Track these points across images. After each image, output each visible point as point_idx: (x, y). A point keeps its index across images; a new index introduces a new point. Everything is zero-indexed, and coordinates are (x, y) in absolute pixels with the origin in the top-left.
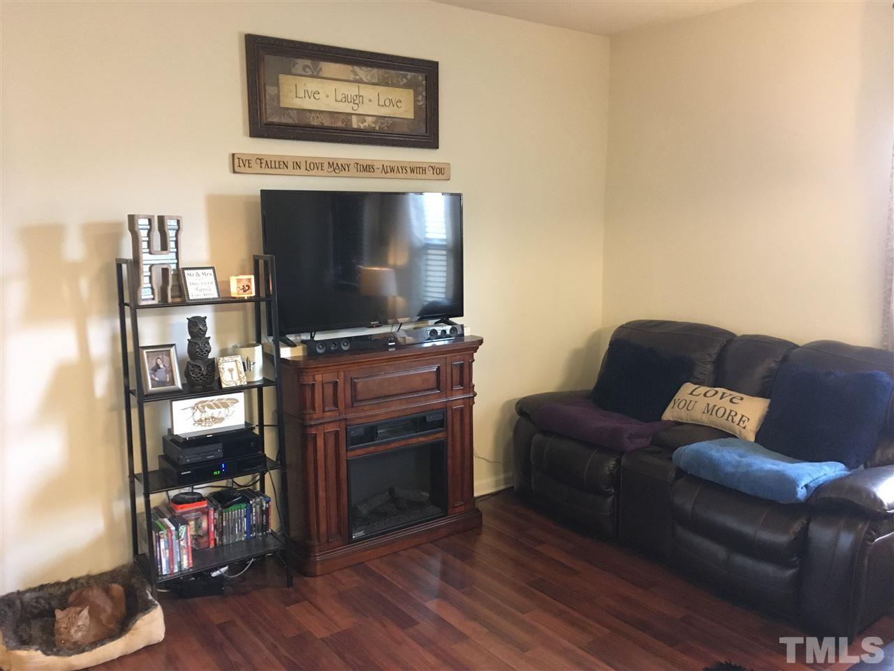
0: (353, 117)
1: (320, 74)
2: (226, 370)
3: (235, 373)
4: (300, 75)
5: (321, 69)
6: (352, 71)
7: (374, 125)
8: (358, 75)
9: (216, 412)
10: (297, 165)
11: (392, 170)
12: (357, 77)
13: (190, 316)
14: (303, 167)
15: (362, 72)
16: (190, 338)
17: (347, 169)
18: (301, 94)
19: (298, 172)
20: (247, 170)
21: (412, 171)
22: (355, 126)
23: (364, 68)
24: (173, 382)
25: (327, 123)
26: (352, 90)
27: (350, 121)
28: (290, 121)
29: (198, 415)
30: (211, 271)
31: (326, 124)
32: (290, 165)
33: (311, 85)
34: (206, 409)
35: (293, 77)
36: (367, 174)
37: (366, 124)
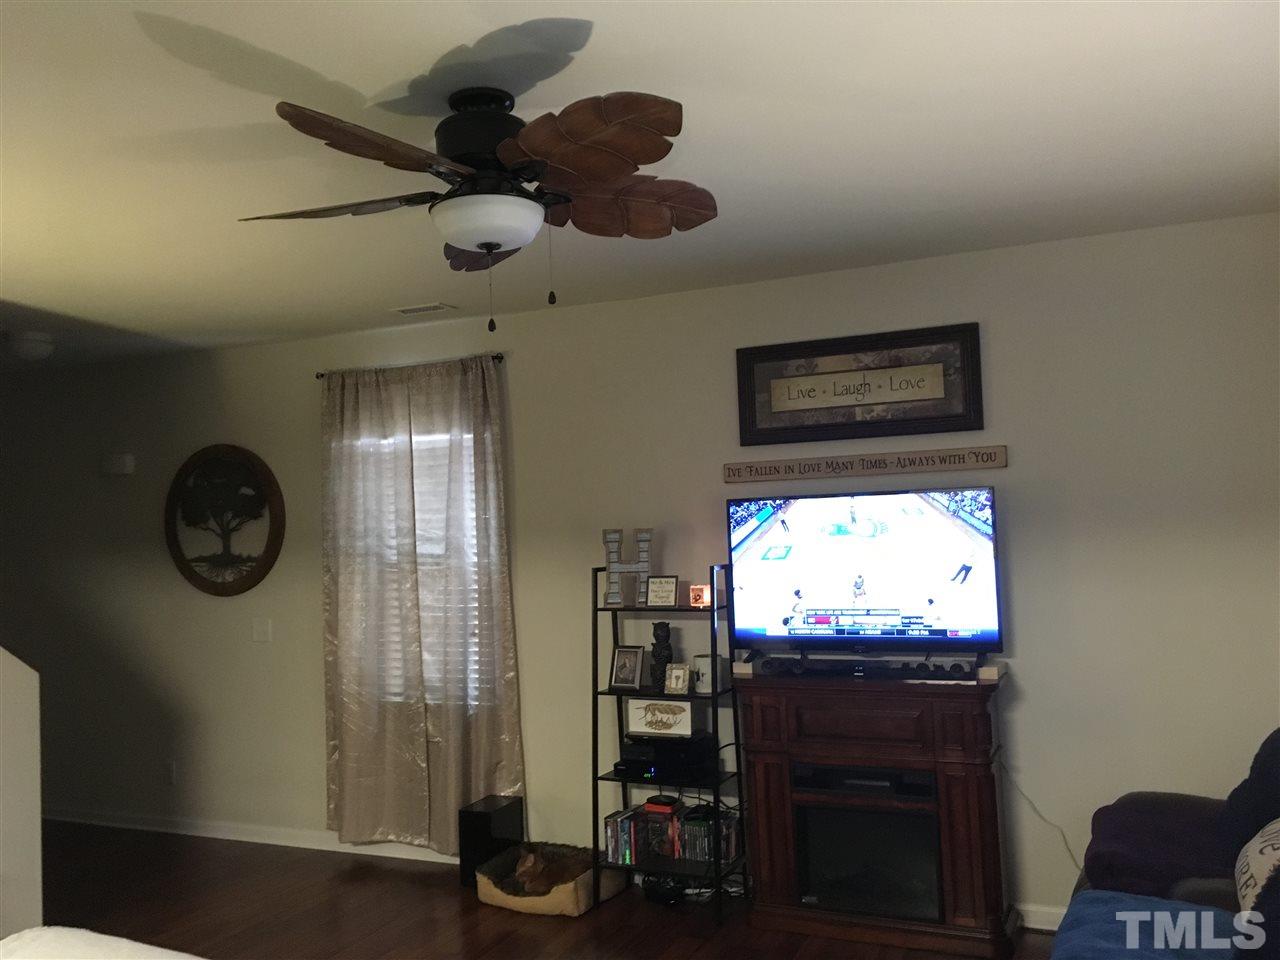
0: (857, 408)
1: (817, 370)
2: (673, 677)
3: (681, 680)
4: (792, 377)
5: (816, 365)
6: (854, 360)
7: (885, 414)
8: (861, 362)
9: (665, 717)
10: (790, 469)
11: (912, 462)
12: (861, 365)
13: (656, 622)
14: (796, 470)
15: (867, 358)
16: (654, 642)
17: (850, 467)
18: (794, 394)
19: (791, 476)
20: (737, 478)
21: (943, 460)
22: (859, 418)
23: (869, 353)
24: (633, 682)
25: (824, 421)
26: (856, 379)
27: (853, 415)
28: (782, 425)
29: (649, 717)
30: (674, 580)
31: (822, 422)
32: (782, 470)
33: (805, 383)
34: (657, 712)
35: (787, 379)
36: (877, 471)
37: (874, 414)
